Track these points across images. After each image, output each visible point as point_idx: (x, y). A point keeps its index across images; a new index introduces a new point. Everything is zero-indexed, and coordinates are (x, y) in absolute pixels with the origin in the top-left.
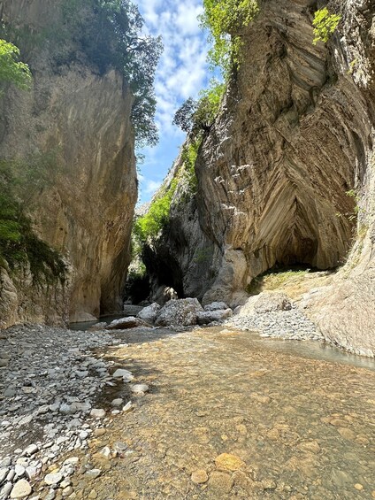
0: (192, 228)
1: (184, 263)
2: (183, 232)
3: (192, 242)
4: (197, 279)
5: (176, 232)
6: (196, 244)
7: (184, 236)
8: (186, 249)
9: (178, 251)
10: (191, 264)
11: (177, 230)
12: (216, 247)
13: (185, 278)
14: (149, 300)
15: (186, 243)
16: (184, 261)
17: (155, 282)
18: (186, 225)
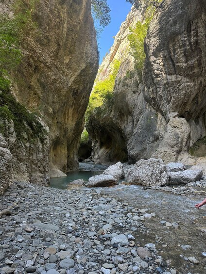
0: (137, 100)
1: (128, 130)
2: (127, 104)
3: (136, 112)
4: (142, 142)
5: (120, 104)
6: (140, 113)
7: (128, 107)
8: (130, 118)
9: (121, 120)
10: (135, 131)
11: (122, 102)
12: (160, 116)
13: (129, 142)
14: (91, 158)
15: (130, 113)
16: (128, 128)
17: (98, 145)
18: (130, 98)
